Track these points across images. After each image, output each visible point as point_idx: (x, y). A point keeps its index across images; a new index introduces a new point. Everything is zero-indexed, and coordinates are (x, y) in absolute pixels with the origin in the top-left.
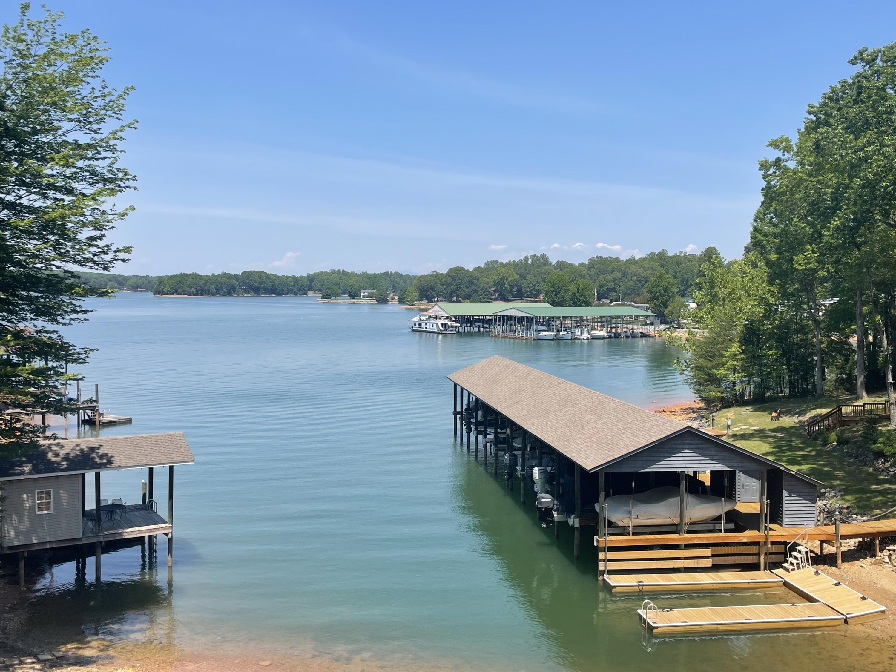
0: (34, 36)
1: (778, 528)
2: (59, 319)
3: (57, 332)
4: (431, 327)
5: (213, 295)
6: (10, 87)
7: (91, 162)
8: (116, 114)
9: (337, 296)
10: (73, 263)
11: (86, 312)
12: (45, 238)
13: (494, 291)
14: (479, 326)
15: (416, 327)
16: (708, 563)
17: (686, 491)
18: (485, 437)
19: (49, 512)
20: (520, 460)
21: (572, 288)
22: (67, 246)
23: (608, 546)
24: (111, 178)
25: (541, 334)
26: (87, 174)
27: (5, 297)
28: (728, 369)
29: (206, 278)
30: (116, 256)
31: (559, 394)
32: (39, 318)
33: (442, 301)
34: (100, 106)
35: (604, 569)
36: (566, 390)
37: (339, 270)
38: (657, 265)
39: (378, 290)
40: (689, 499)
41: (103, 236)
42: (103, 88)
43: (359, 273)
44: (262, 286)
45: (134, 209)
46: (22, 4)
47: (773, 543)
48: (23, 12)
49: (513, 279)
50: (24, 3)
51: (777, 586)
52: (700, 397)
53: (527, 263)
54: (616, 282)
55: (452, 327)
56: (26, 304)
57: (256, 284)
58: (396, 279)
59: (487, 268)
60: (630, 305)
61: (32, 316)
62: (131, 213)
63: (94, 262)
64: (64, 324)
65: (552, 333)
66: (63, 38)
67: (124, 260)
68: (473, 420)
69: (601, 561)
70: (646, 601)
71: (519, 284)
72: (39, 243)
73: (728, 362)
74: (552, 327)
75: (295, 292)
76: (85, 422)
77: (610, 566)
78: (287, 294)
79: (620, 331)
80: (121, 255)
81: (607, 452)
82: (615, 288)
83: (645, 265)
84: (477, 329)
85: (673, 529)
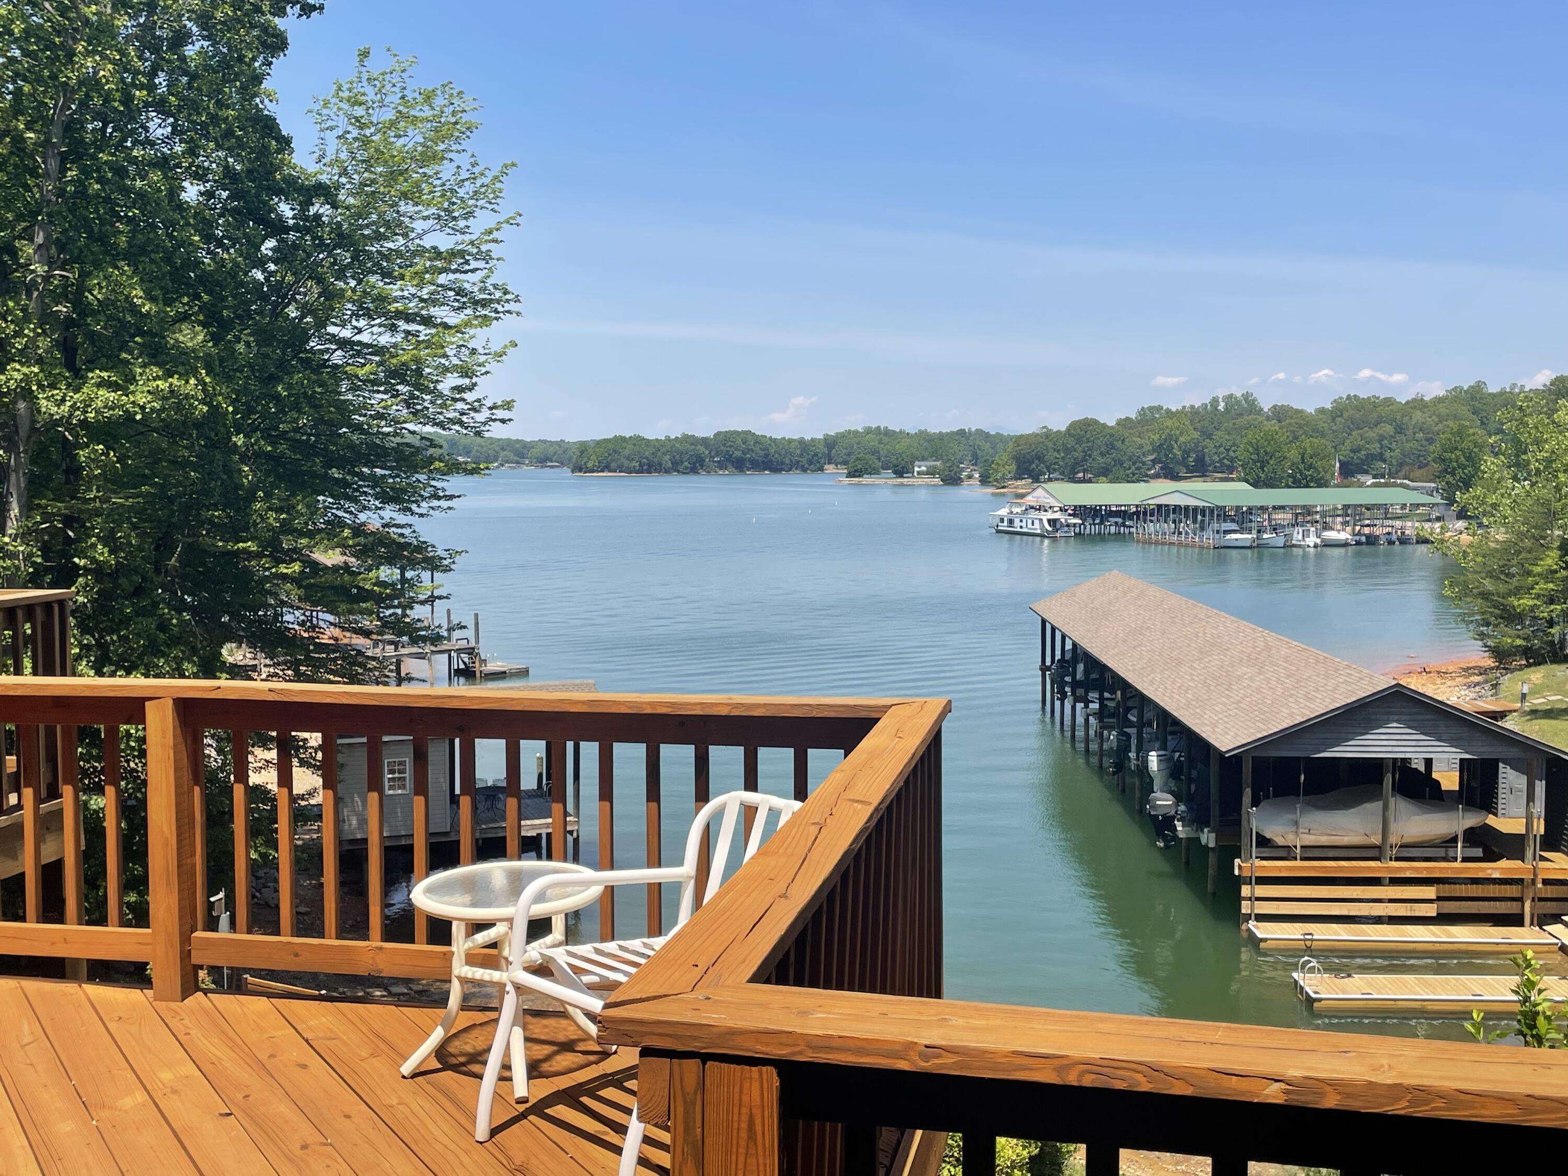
0: (376, 94)
1: (1561, 858)
2: (414, 507)
3: (410, 526)
4: (1030, 525)
5: (667, 472)
6: (344, 172)
7: (458, 275)
8: (490, 203)
9: (873, 471)
10: (432, 426)
11: (451, 497)
12: (394, 390)
13: (1152, 461)
14: (1116, 523)
15: (1004, 526)
16: (1430, 910)
17: (1393, 789)
18: (1086, 706)
19: (404, 792)
20: (1134, 742)
21: (1293, 454)
22: (424, 400)
23: (1257, 875)
24: (483, 299)
25: (1228, 537)
26: (451, 293)
27: (341, 476)
28: (1538, 596)
29: (657, 444)
30: (492, 414)
31: (1205, 633)
32: (386, 506)
33: (1057, 479)
34: (468, 193)
35: (1249, 912)
36: (1216, 628)
37: (879, 427)
38: (1465, 411)
39: (944, 462)
40: (1400, 806)
41: (475, 385)
42: (473, 166)
43: (912, 432)
44: (748, 456)
45: (516, 345)
46: (359, 50)
47: (1546, 882)
48: (361, 61)
49: (1189, 438)
50: (362, 48)
51: (1548, 952)
52: (1486, 646)
53: (1216, 409)
54: (1385, 442)
55: (1068, 526)
56: (368, 486)
57: (738, 454)
58: (978, 442)
59: (1142, 420)
60: (1402, 485)
61: (377, 503)
62: (511, 351)
63: (461, 423)
64: (421, 515)
65: (1250, 536)
66: (416, 95)
67: (503, 421)
68: (1068, 679)
69: (1245, 899)
70: (1306, 958)
71: (1200, 448)
72: (385, 397)
73: (1537, 584)
74: (1249, 525)
75: (803, 466)
76: (459, 672)
77: (1260, 908)
78: (790, 470)
79: (1378, 531)
80: (500, 414)
81: (1258, 724)
82: (1381, 454)
83: (1441, 410)
84: (1113, 529)
85: (1375, 853)
